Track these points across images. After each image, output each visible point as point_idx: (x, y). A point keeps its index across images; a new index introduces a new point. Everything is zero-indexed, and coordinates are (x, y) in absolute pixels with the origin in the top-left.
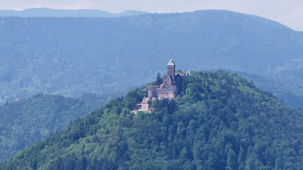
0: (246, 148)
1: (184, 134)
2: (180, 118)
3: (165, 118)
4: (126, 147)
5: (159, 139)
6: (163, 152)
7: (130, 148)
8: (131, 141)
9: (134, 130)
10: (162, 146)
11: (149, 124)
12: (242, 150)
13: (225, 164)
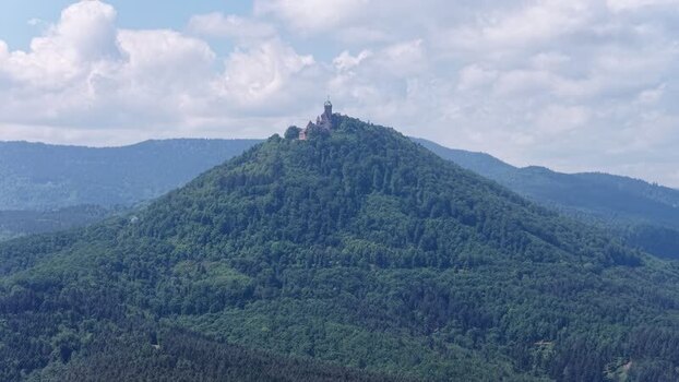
0: (390, 169)
1: (336, 157)
2: (332, 144)
3: (319, 143)
4: (282, 166)
5: (313, 161)
6: (315, 171)
7: (286, 166)
8: (287, 161)
9: (289, 153)
10: (315, 166)
11: (304, 148)
12: (387, 171)
13: (371, 183)
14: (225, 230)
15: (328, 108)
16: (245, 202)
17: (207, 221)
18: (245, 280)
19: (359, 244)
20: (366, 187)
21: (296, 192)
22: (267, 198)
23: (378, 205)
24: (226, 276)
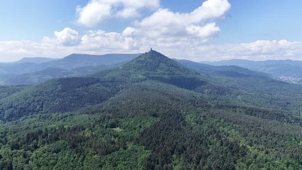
3: (151, 55)
4: (146, 59)
9: (147, 56)
10: (151, 59)
11: (149, 56)
14: (138, 69)
15: (151, 49)
16: (141, 65)
17: (135, 68)
18: (145, 77)
19: (160, 71)
20: (160, 62)
21: (150, 63)
22: (145, 64)
23: (162, 65)
24: (141, 77)
